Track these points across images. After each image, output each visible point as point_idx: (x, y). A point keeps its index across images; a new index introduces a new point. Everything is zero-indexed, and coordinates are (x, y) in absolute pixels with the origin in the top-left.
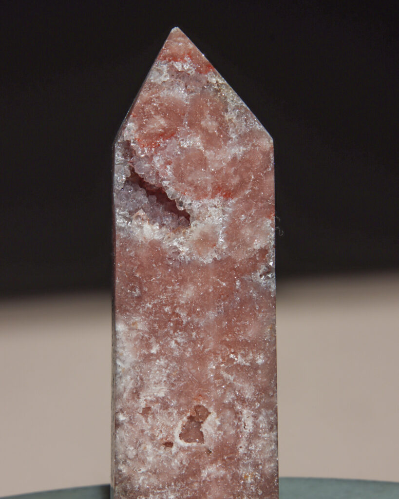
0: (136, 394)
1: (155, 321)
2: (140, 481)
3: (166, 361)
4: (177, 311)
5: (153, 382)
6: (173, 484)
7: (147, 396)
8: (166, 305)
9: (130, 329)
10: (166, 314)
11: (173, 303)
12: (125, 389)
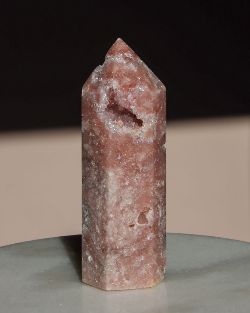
0: (118, 204)
1: (127, 170)
2: (120, 244)
3: (132, 188)
4: (138, 165)
5: (126, 198)
6: (135, 243)
7: (123, 205)
8: (132, 162)
9: (116, 175)
10: (133, 167)
11: (135, 161)
12: (113, 202)
